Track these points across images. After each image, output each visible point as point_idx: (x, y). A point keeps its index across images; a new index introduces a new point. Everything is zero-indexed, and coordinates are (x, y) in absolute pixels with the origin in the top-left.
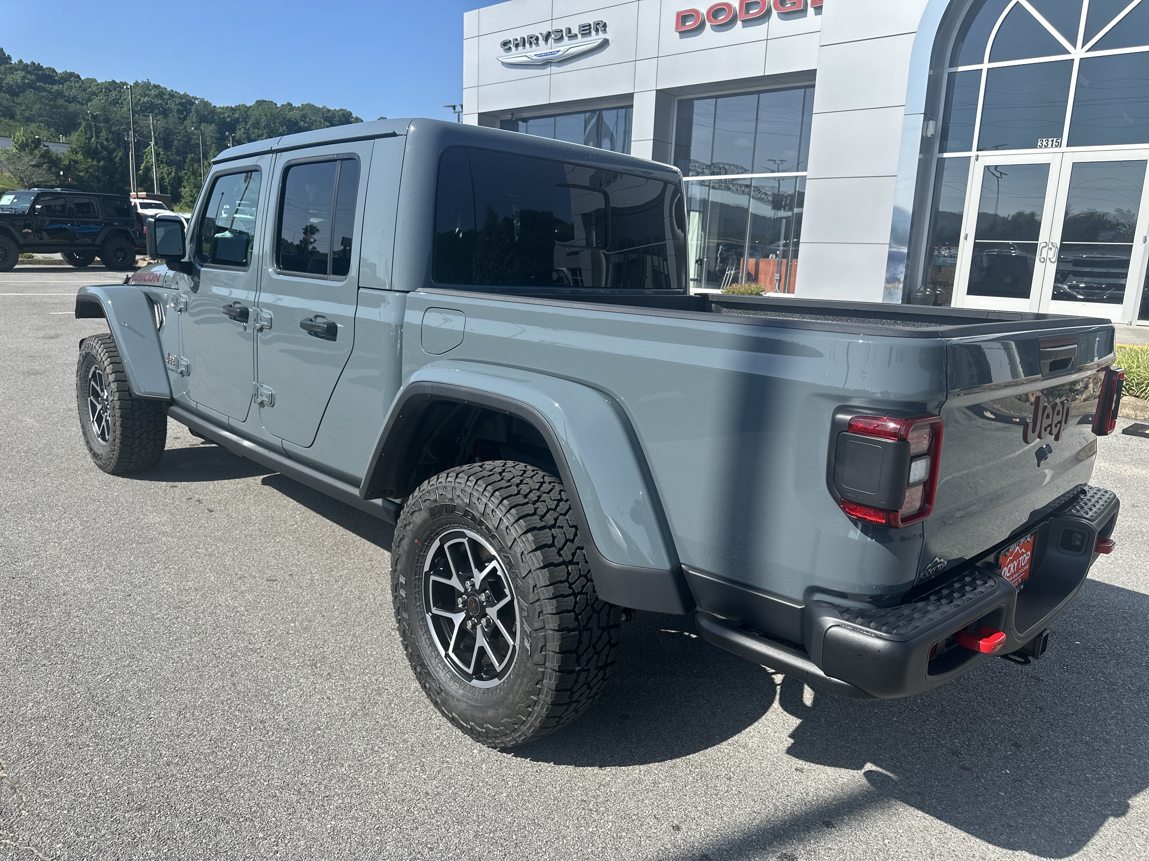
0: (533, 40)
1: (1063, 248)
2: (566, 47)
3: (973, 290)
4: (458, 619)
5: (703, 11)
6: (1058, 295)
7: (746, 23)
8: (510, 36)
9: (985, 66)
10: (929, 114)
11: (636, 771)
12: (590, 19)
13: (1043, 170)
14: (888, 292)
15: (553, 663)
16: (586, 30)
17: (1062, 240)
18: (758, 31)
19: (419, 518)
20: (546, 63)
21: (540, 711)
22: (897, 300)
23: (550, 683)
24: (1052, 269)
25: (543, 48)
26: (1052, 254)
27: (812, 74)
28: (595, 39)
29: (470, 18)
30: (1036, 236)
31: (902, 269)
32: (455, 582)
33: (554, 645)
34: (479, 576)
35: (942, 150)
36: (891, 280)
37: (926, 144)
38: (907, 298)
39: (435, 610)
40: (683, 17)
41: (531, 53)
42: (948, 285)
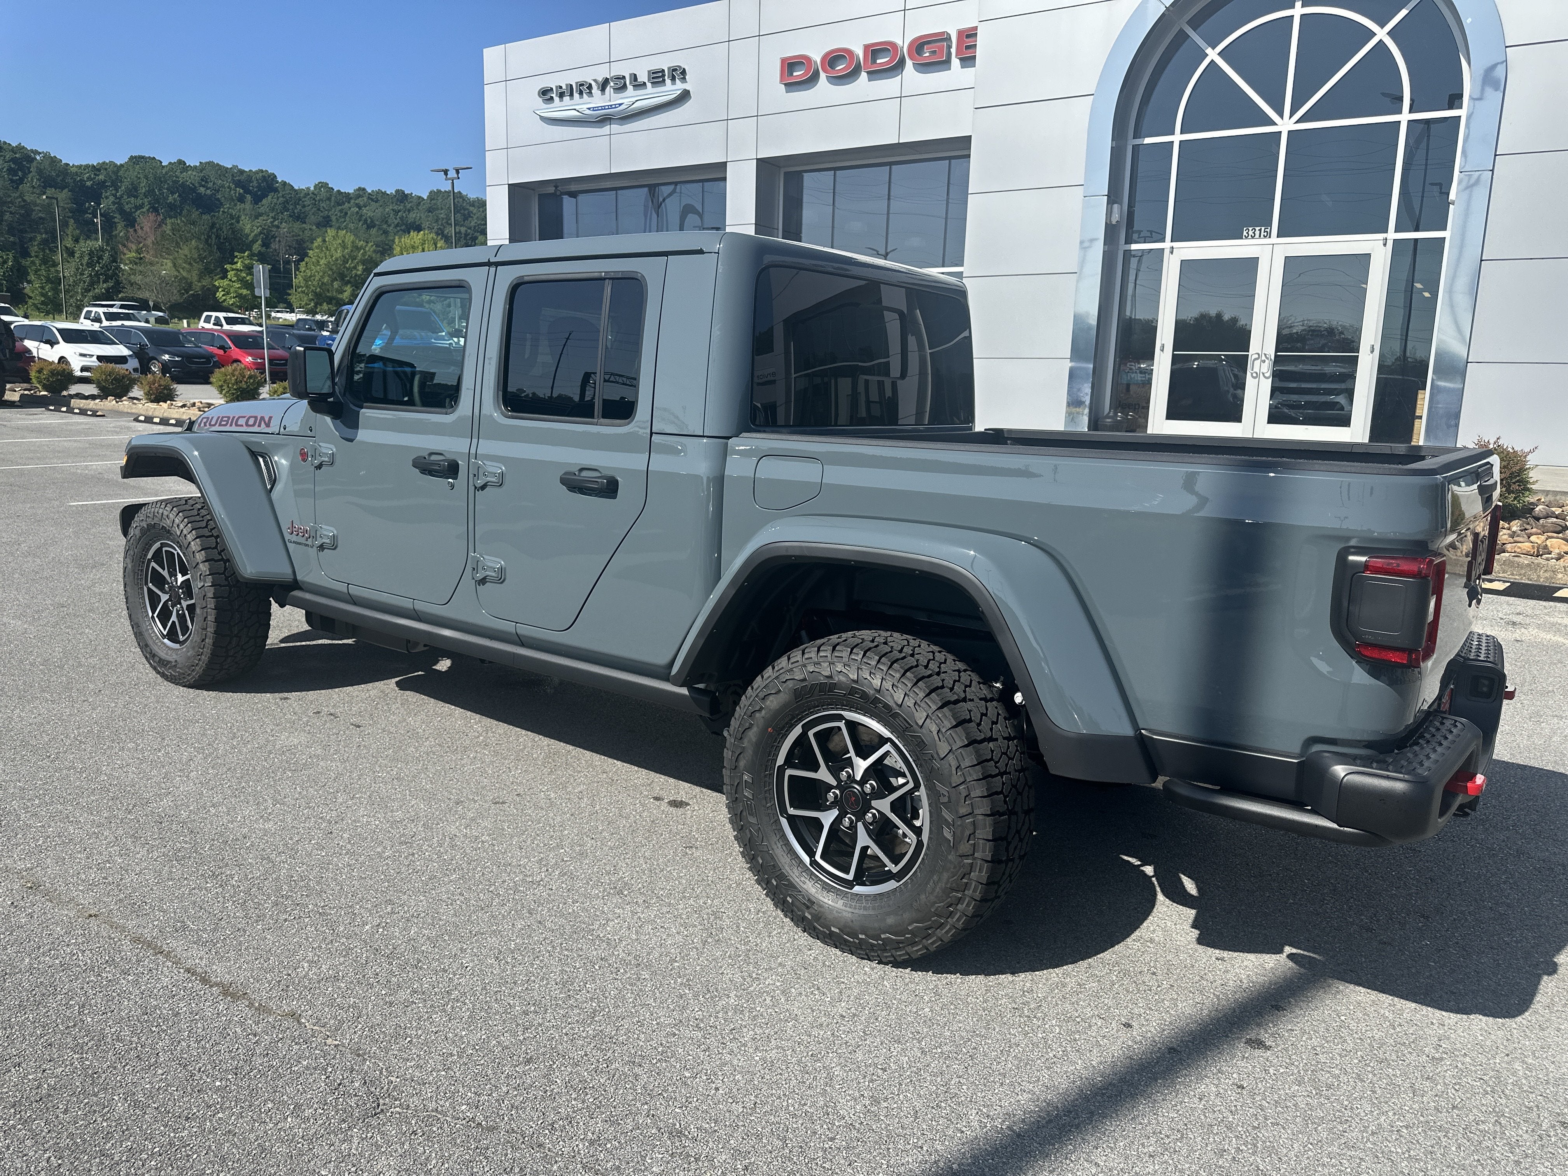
0: (584, 89)
1: (1278, 360)
2: (630, 99)
3: (1173, 414)
4: (828, 818)
5: (817, 58)
6: (1275, 417)
7: (873, 75)
8: (551, 82)
9: (1177, 138)
10: (1113, 197)
11: (1054, 975)
12: (664, 63)
13: (1252, 264)
14: (1071, 417)
15: (985, 852)
16: (657, 78)
17: (1277, 350)
18: (889, 86)
19: (773, 703)
20: (604, 120)
21: (966, 907)
22: (1083, 426)
23: (980, 874)
24: (1266, 385)
25: (598, 100)
26: (1266, 368)
27: (966, 141)
28: (671, 90)
29: (492, 56)
30: (1245, 345)
31: (1087, 389)
32: (823, 774)
33: (985, 832)
34: (861, 765)
35: (1129, 241)
36: (1074, 402)
37: (1110, 230)
38: (1094, 424)
39: (791, 811)
40: (789, 65)
41: (582, 105)
42: (1142, 406)
